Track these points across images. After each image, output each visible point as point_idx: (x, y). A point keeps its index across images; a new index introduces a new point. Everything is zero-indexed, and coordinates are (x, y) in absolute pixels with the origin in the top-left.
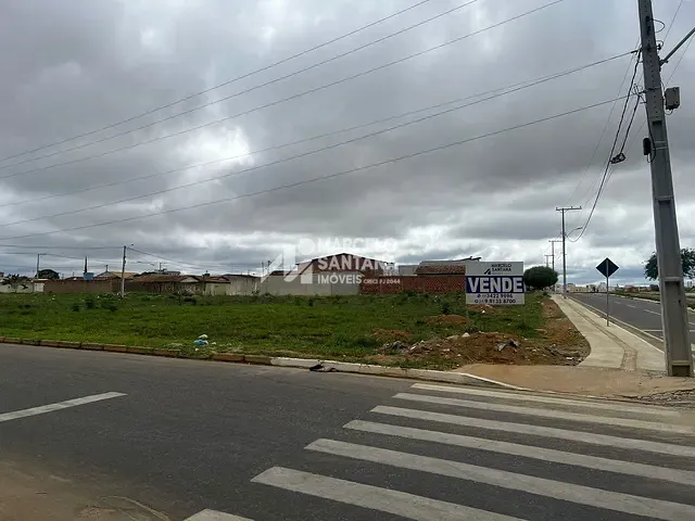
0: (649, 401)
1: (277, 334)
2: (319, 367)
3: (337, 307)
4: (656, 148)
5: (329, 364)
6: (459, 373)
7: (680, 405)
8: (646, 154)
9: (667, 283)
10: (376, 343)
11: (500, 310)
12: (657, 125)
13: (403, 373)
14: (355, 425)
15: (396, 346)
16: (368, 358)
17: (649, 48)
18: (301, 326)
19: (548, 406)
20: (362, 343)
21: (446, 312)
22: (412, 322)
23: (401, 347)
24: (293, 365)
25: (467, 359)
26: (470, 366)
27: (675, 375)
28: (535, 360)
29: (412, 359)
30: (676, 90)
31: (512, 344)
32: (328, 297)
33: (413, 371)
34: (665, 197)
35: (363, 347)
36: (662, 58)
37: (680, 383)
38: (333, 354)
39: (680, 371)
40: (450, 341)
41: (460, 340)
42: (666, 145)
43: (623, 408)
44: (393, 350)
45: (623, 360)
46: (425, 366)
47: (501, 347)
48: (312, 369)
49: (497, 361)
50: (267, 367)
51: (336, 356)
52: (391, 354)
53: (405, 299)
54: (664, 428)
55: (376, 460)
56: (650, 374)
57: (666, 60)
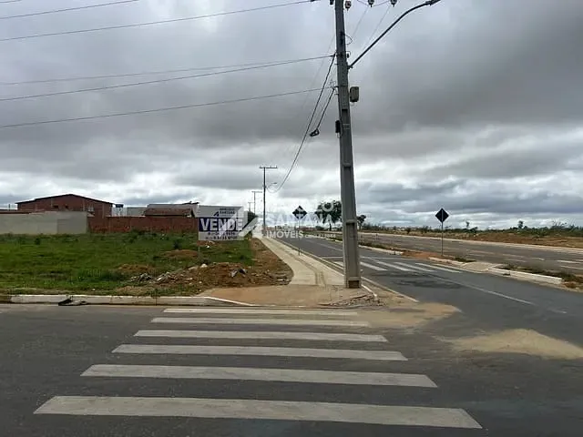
0: (337, 307)
1: (9, 272)
2: (69, 301)
3: (67, 245)
4: (343, 128)
5: (78, 298)
6: (203, 297)
7: (357, 308)
8: (337, 132)
9: (348, 224)
10: (122, 276)
11: (220, 246)
12: (345, 112)
13: (154, 300)
14: (123, 349)
15: (143, 278)
16: (118, 290)
17: (341, 54)
18: (34, 264)
19: (277, 317)
20: (107, 277)
21: (176, 247)
22: (149, 258)
23: (149, 279)
24: (40, 301)
25: (207, 286)
26: (211, 291)
27: (350, 287)
28: (258, 283)
29: (160, 288)
30: (357, 88)
31: (241, 271)
32: (54, 236)
33: (163, 299)
34: (348, 164)
35: (110, 280)
36: (349, 64)
37: (353, 293)
38: (82, 289)
39: (353, 284)
40: (192, 271)
41: (200, 270)
42: (349, 127)
43: (324, 313)
44: (141, 282)
45: (316, 279)
46: (173, 293)
47: (233, 274)
48: (60, 304)
49: (231, 285)
50: (9, 305)
51: (84, 290)
52: (140, 285)
53: (135, 237)
54: (352, 324)
55: (155, 376)
56: (335, 288)
57: (351, 66)
